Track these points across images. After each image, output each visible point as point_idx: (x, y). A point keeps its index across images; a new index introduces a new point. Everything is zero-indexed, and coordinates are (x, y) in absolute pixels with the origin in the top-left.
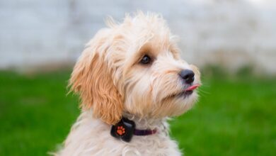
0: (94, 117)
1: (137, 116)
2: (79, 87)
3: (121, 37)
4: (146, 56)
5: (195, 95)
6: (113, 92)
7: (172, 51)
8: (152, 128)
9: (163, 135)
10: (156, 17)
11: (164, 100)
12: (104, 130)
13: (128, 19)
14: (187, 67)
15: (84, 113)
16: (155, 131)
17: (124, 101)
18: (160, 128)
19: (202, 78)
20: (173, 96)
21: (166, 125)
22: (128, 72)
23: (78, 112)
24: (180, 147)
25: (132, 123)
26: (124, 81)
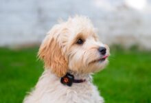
0: (52, 72)
1: (75, 72)
2: (43, 57)
3: (66, 29)
4: (80, 39)
5: (107, 61)
6: (62, 59)
7: (94, 37)
8: (83, 79)
9: (89, 83)
10: (85, 18)
11: (90, 63)
12: (57, 80)
13: (70, 19)
14: (102, 45)
15: (46, 71)
16: (85, 80)
17: (68, 64)
18: (88, 79)
19: (111, 51)
20: (95, 61)
21: (91, 77)
22: (70, 48)
23: (43, 70)
24: (99, 89)
25: (72, 76)
26: (68, 53)
